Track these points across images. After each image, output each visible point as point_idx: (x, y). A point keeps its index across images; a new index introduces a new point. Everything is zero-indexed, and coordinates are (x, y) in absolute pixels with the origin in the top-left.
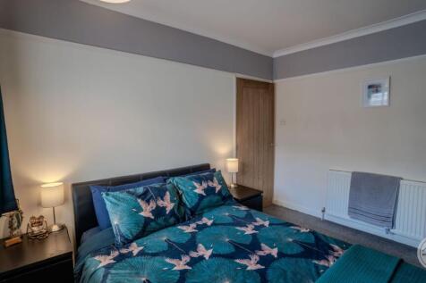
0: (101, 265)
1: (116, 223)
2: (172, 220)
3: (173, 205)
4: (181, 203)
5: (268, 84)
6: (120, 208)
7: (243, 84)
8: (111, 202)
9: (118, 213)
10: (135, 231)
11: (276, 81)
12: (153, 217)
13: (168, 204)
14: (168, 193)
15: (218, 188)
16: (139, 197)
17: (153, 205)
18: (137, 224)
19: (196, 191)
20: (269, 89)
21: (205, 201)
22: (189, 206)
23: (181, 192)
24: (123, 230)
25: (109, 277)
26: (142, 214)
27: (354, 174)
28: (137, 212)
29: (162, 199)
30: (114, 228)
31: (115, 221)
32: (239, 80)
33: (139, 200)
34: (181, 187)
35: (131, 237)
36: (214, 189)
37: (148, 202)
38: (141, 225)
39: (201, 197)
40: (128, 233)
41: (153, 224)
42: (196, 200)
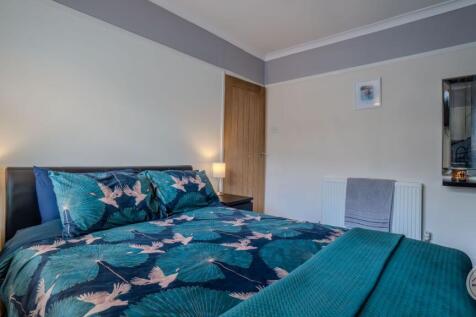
0: (37, 254)
1: (65, 208)
2: (142, 214)
3: (144, 196)
4: (154, 197)
5: (259, 87)
6: (73, 190)
7: (231, 83)
8: (61, 183)
9: (70, 196)
10: (92, 221)
11: (266, 86)
12: (117, 206)
13: (139, 195)
14: (139, 183)
15: (202, 185)
16: (101, 181)
17: (118, 192)
18: (95, 212)
19: (175, 186)
20: (260, 92)
21: (185, 199)
22: (165, 203)
23: (155, 186)
24: (75, 217)
25: (48, 263)
26: (103, 200)
27: (349, 180)
28: (96, 197)
29: (131, 188)
30: (62, 215)
31: (64, 206)
32: (228, 78)
33: (100, 185)
34: (156, 181)
35: (85, 227)
36: (196, 186)
37: (112, 188)
38: (101, 214)
39: (180, 193)
40: (82, 221)
41: (117, 215)
42: (174, 196)
